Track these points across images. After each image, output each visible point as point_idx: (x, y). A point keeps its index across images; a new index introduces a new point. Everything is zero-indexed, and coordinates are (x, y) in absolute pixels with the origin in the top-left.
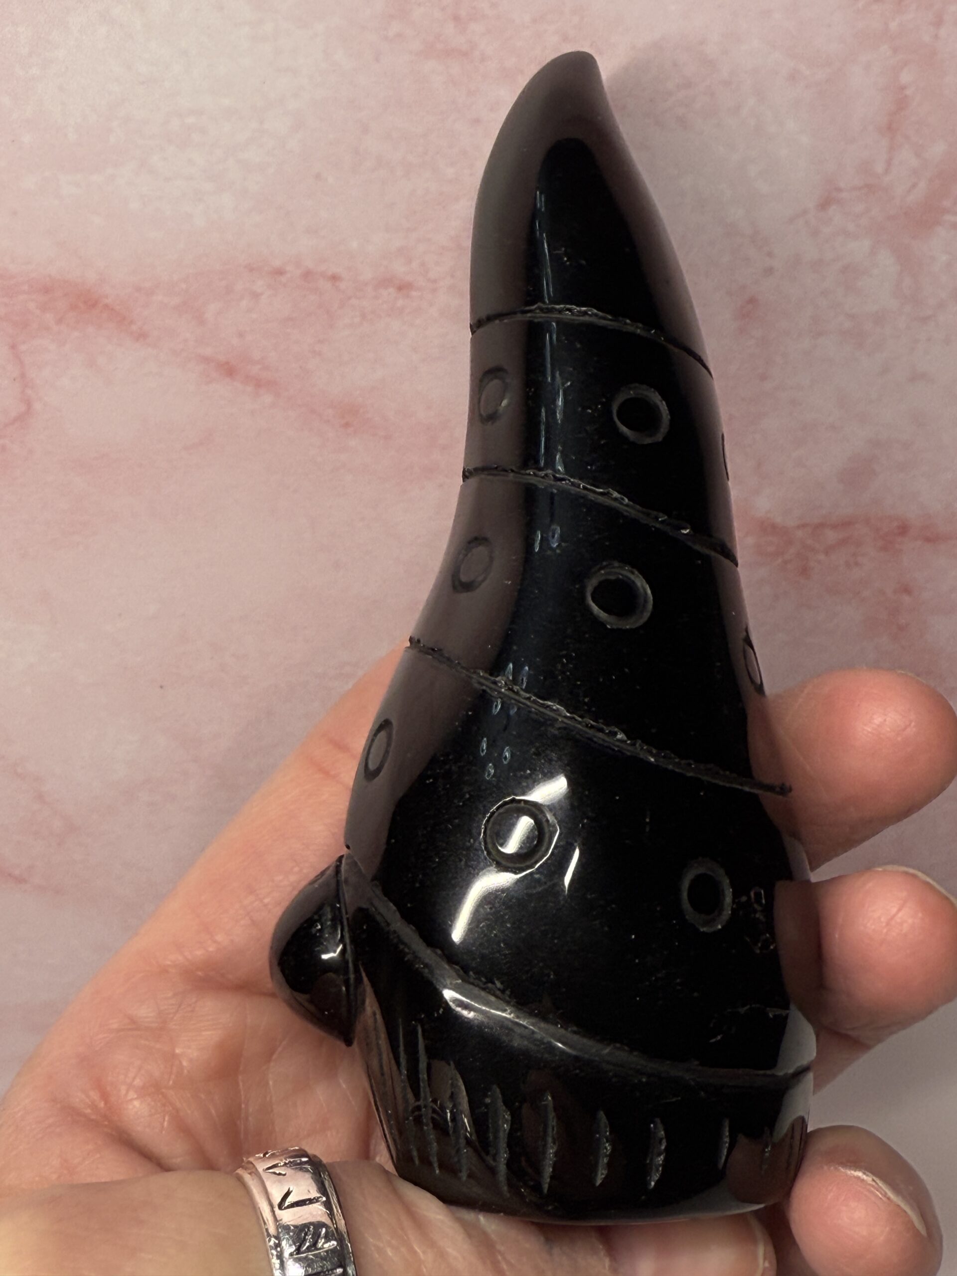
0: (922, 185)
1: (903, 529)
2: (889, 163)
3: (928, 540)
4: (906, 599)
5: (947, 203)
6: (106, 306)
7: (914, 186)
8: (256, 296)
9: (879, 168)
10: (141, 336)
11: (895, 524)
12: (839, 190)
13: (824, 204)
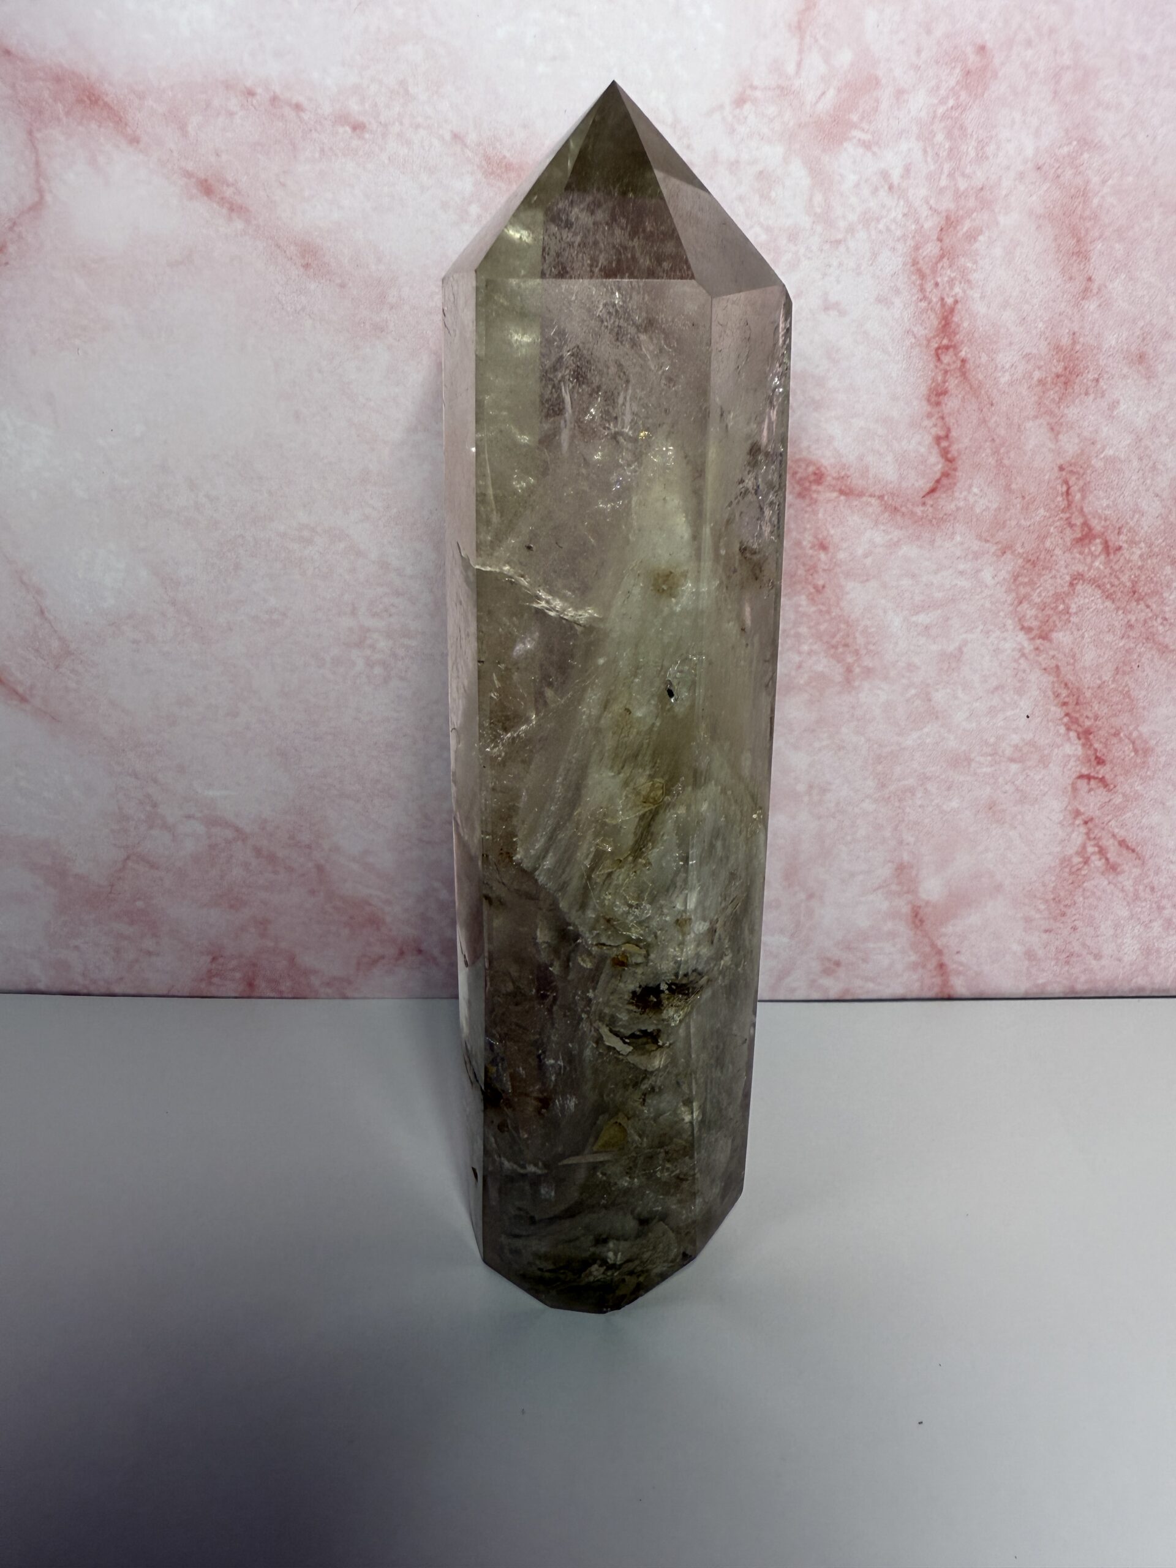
0: (831, 93)
1: (819, 477)
2: (799, 64)
3: (842, 492)
4: (823, 556)
5: (855, 118)
6: (106, 104)
7: (824, 93)
8: (231, 114)
9: (791, 68)
10: (134, 140)
11: (811, 469)
12: (753, 87)
13: (740, 101)
